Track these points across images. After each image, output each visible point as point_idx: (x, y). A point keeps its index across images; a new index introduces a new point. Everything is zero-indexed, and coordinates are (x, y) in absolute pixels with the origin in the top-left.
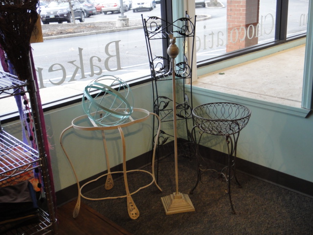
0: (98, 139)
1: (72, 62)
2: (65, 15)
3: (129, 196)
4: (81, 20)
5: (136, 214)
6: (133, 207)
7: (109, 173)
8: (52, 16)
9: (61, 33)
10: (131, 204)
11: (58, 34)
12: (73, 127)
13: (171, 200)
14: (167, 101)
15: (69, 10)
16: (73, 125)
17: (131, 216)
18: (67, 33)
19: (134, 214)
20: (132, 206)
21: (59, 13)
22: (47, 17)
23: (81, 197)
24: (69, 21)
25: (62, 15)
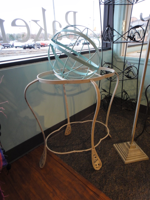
0: (59, 95)
1: (36, 21)
2: (33, 46)
3: (93, 149)
4: (39, 48)
5: (99, 164)
6: (96, 159)
7: (69, 123)
8: (27, 46)
9: (31, 52)
10: (95, 156)
11: (29, 52)
12: (38, 81)
13: (127, 150)
15: (35, 43)
16: (38, 78)
17: (95, 167)
18: (33, 52)
19: (97, 165)
20: (96, 157)
21: (30, 45)
22: (25, 46)
23: (47, 149)
24: (34, 48)
25: (31, 45)
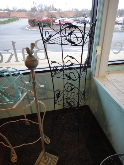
5: (15, 159)
6: (14, 155)
10: (13, 153)
14: (73, 87)
17: (12, 159)
19: (14, 159)
20: (14, 154)
